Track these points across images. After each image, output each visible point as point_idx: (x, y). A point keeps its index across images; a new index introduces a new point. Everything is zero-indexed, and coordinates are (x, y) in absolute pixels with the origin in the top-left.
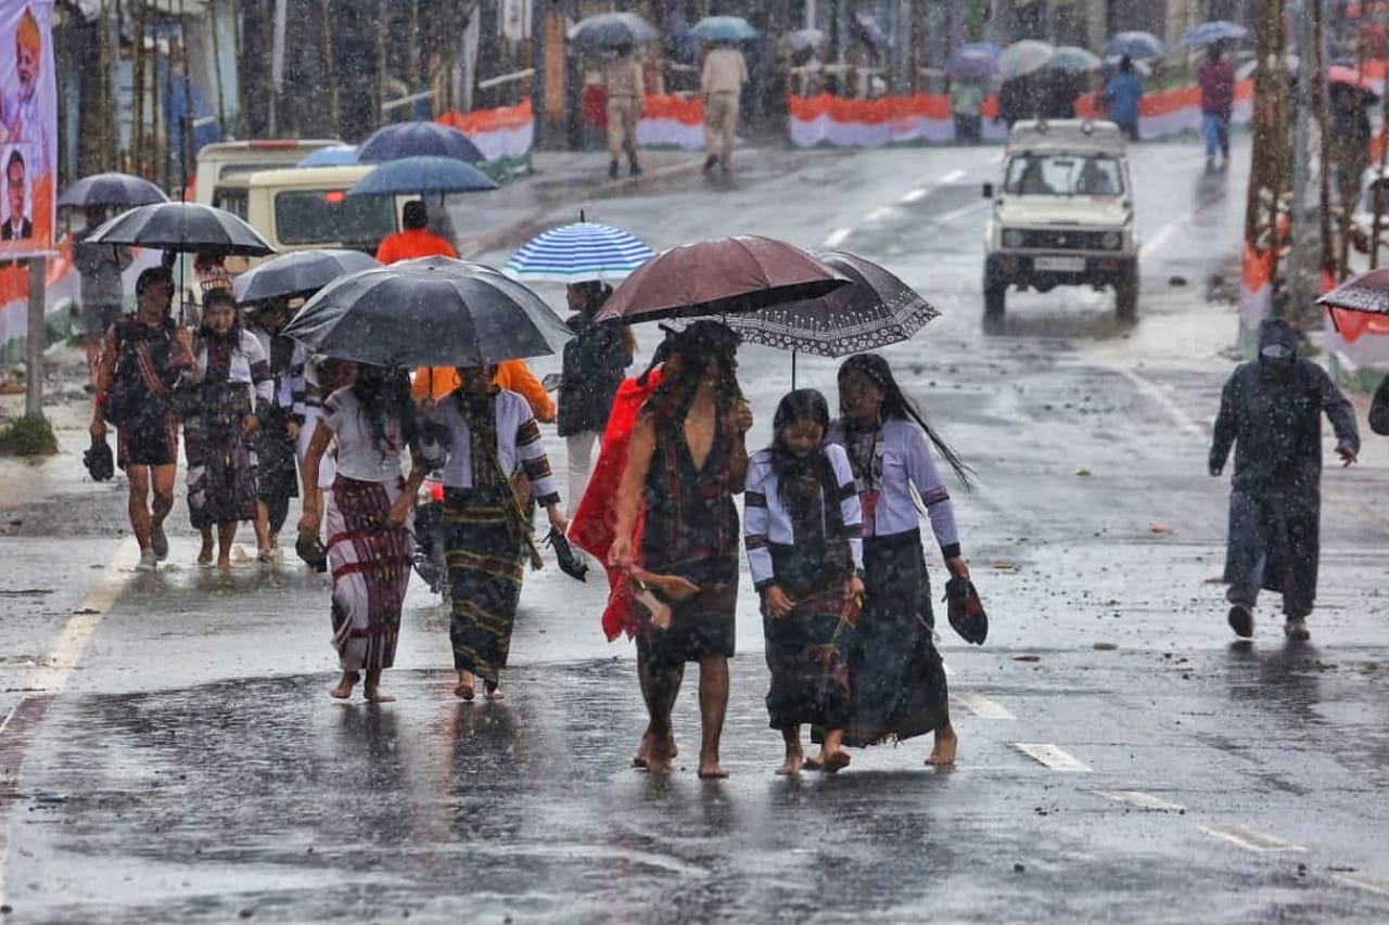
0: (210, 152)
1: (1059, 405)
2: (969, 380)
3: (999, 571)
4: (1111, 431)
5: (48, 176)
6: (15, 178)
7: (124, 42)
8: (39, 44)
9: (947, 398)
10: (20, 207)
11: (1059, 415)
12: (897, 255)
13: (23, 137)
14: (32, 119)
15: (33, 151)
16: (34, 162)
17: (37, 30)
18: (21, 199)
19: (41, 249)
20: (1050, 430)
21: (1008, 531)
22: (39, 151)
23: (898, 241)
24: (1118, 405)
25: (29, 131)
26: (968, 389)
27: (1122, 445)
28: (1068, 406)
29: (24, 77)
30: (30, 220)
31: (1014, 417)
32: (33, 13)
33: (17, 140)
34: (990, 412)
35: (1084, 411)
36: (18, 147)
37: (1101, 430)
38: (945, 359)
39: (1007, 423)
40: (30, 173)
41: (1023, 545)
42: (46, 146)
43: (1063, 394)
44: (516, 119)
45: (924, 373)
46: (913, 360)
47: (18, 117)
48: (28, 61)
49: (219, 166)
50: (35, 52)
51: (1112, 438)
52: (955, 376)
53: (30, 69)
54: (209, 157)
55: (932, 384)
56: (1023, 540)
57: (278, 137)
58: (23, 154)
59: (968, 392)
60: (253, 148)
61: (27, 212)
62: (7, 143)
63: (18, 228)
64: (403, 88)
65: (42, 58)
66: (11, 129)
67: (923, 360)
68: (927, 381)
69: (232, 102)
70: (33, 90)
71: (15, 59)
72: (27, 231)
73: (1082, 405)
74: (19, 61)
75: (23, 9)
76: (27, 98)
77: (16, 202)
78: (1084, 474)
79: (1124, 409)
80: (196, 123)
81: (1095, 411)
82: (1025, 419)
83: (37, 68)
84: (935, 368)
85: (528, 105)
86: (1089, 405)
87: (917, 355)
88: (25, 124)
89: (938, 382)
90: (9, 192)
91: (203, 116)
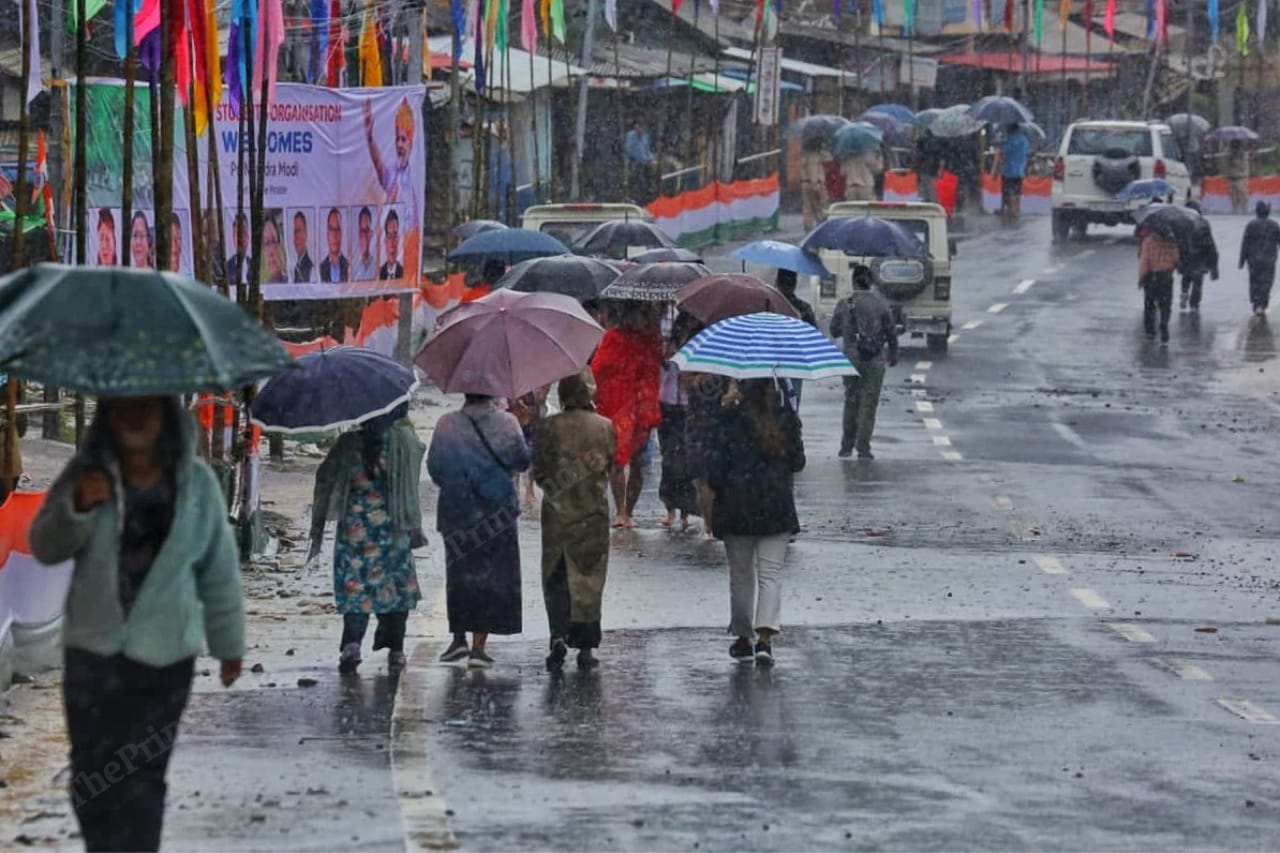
0: (531, 212)
1: (1212, 425)
2: (1137, 403)
3: (1182, 558)
4: (1259, 448)
5: (417, 229)
6: (390, 230)
7: (465, 125)
8: (413, 127)
9: (1121, 417)
10: (394, 254)
11: (1213, 432)
12: (1073, 302)
13: (398, 200)
14: (405, 185)
15: (405, 209)
16: (406, 219)
17: (411, 115)
18: (395, 247)
19: (409, 286)
20: (1208, 445)
21: (1185, 526)
22: (410, 211)
23: (1073, 291)
24: (1260, 426)
25: (403, 194)
26: (1137, 410)
27: (1266, 458)
28: (1220, 426)
29: (401, 153)
30: (402, 263)
31: (1177, 433)
32: (409, 102)
33: (393, 202)
34: (1158, 430)
35: (1232, 430)
36: (394, 207)
37: (1246, 446)
38: (1116, 386)
39: (1170, 438)
40: (403, 227)
41: (1198, 537)
42: (416, 206)
43: (1215, 416)
44: (767, 189)
45: (1100, 397)
46: (1089, 386)
47: (394, 184)
48: (404, 140)
49: (541, 222)
50: (409, 133)
51: (1257, 452)
52: (1125, 399)
53: (405, 145)
54: (532, 216)
55: (1108, 406)
56: (1198, 533)
57: (580, 200)
58: (398, 212)
59: (1138, 413)
60: (567, 209)
61: (400, 258)
62: (386, 204)
63: (392, 271)
64: (678, 165)
65: (414, 139)
66: (389, 193)
67: (1098, 386)
68: (1103, 404)
69: (546, 171)
70: (407, 163)
71: (394, 137)
72: (399, 274)
73: (1232, 425)
74: (397, 139)
75: (401, 100)
76: (403, 168)
77: (391, 250)
78: (1239, 481)
79: (1264, 429)
80: (519, 189)
81: (1241, 430)
82: (1186, 435)
83: (411, 145)
84: (1109, 393)
85: (775, 177)
86: (1237, 425)
87: (1093, 382)
88: (400, 188)
89: (1113, 405)
90: (386, 242)
91: (523, 184)
